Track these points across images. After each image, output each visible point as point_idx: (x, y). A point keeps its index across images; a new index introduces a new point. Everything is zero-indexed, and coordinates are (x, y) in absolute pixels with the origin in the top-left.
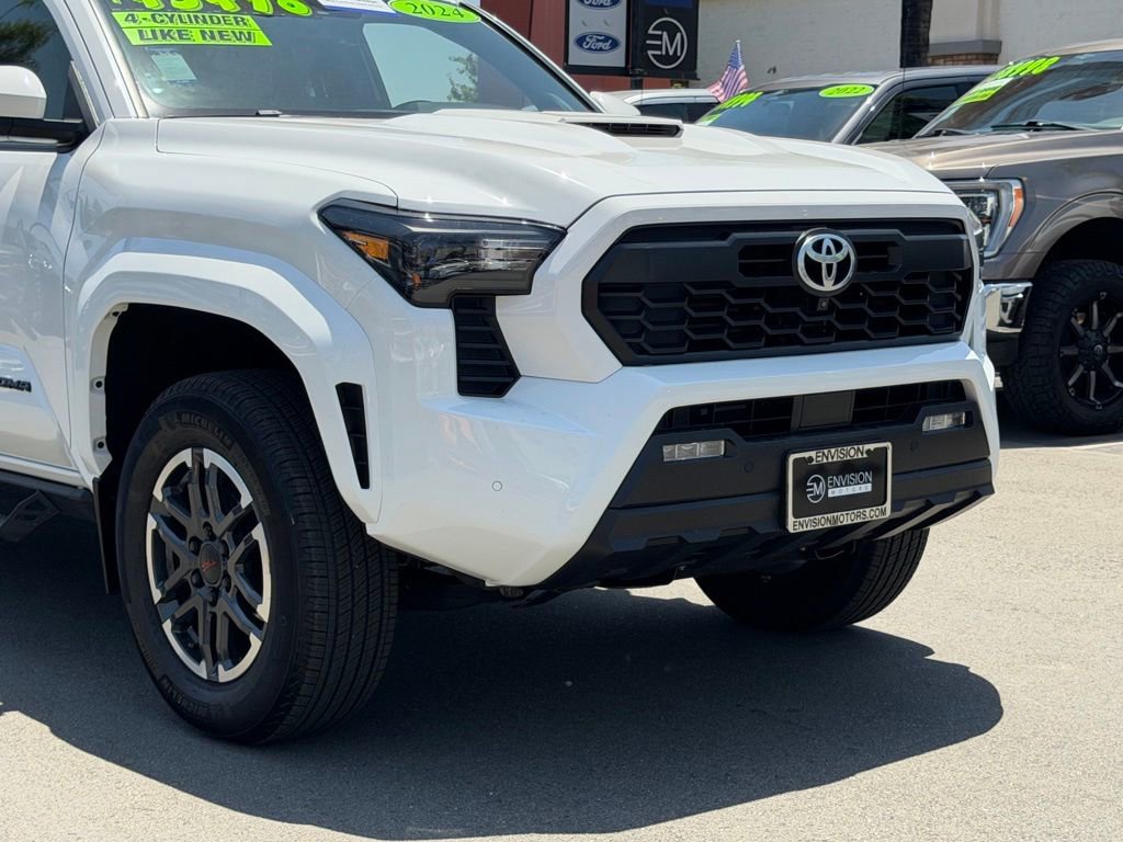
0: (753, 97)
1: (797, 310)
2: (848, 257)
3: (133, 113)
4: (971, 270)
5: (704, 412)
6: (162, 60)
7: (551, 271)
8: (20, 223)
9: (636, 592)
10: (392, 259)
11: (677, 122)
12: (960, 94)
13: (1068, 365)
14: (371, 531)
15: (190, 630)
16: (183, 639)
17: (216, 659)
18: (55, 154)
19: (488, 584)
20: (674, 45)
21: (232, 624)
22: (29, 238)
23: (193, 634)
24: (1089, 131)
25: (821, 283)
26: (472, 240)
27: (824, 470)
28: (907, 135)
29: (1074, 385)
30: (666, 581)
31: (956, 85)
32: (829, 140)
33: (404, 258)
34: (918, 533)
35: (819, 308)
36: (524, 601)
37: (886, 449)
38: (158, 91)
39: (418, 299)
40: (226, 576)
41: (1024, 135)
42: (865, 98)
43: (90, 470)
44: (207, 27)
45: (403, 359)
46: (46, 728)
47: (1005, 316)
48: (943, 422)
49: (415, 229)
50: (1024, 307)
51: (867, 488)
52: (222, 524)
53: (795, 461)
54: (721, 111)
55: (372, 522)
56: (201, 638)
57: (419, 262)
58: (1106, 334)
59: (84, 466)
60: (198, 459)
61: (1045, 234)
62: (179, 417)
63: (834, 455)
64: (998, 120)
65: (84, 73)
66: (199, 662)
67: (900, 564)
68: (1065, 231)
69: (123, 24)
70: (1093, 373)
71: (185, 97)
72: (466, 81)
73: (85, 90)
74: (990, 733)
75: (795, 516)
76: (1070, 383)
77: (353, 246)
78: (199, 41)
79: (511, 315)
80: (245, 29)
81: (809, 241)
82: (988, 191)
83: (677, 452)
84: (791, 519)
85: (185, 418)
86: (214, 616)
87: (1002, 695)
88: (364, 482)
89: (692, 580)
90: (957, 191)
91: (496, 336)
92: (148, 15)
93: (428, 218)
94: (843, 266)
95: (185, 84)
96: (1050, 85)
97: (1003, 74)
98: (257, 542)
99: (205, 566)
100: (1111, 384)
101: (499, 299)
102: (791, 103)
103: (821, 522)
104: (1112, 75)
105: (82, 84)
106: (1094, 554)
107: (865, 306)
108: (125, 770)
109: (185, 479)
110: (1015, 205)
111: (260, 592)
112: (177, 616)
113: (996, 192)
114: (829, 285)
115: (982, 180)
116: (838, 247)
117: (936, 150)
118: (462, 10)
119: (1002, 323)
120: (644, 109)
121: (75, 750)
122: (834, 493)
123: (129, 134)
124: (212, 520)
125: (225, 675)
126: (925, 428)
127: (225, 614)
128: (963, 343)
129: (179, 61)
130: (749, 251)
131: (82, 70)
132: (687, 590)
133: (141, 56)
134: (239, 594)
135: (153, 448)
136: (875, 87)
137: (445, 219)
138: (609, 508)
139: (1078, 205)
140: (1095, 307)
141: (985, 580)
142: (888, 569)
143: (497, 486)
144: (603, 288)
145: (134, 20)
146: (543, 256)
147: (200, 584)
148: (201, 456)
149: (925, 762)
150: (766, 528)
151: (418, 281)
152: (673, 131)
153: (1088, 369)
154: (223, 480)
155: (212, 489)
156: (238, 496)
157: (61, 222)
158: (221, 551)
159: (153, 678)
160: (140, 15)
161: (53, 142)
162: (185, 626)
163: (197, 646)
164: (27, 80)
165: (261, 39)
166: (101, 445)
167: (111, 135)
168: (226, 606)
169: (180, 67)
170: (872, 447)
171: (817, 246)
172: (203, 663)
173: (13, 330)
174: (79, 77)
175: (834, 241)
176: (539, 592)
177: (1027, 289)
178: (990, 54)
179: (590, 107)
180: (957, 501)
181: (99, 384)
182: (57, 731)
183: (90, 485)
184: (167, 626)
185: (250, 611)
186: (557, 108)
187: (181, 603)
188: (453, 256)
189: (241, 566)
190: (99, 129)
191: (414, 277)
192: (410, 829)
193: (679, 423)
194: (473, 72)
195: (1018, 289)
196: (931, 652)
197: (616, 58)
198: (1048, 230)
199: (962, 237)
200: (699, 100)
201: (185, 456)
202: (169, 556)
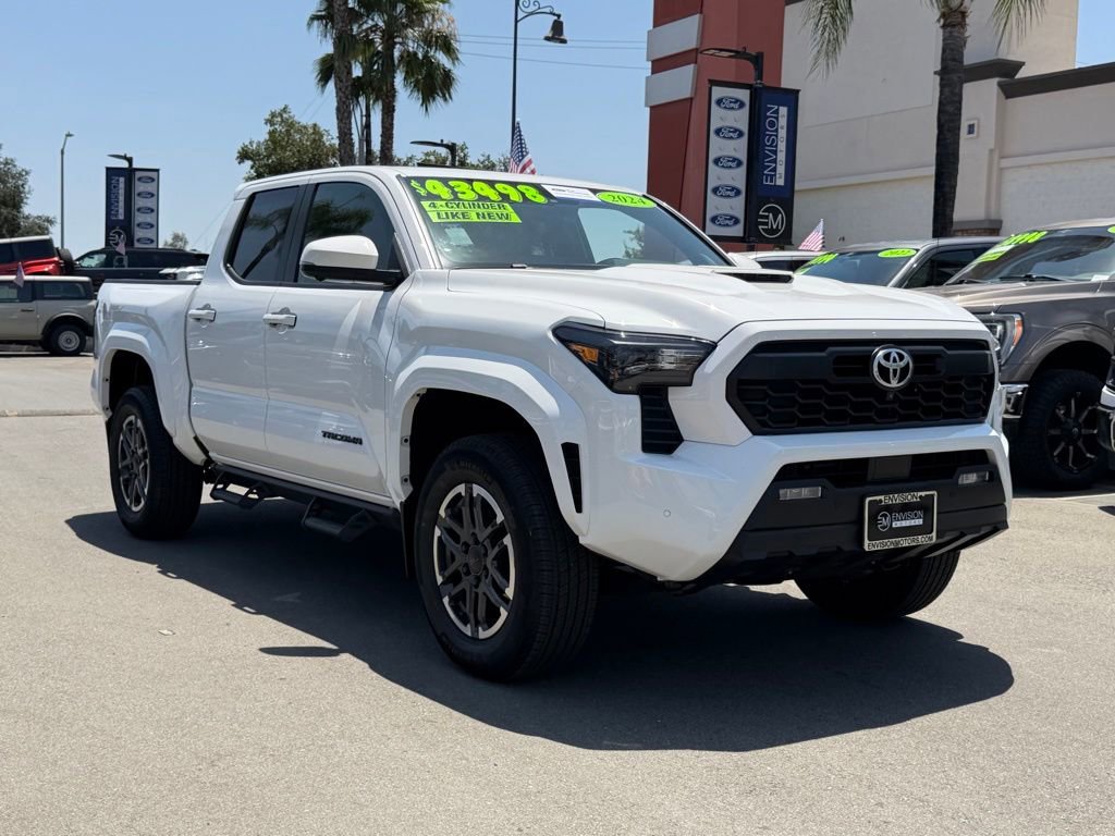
0: (832, 257)
1: (871, 399)
2: (908, 364)
3: (432, 266)
4: (993, 375)
5: (807, 467)
6: (452, 232)
7: (706, 370)
8: (360, 336)
9: (754, 588)
10: (600, 362)
11: (790, 273)
12: (976, 257)
13: (1054, 442)
14: (582, 541)
15: (461, 603)
16: (456, 609)
17: (477, 623)
18: (382, 292)
19: (659, 579)
20: (777, 222)
21: (488, 600)
22: (365, 346)
23: (463, 607)
24: (1069, 282)
25: (889, 382)
26: (653, 350)
27: (890, 509)
28: (939, 284)
29: (1058, 456)
30: (779, 582)
31: (973, 249)
32: (886, 285)
33: (608, 360)
34: (952, 554)
35: (888, 399)
36: (680, 592)
37: (933, 495)
38: (448, 250)
39: (618, 389)
40: (486, 568)
41: (1023, 284)
42: (910, 258)
43: (398, 496)
44: (480, 211)
45: (606, 428)
46: (366, 665)
47: (1009, 406)
48: (970, 479)
49: (616, 342)
50: (1023, 402)
51: (919, 522)
52: (483, 534)
53: (870, 502)
54: (810, 266)
55: (583, 535)
56: (468, 609)
57: (618, 364)
58: (1081, 420)
59: (394, 493)
60: (469, 491)
61: (1037, 351)
62: (458, 463)
63: (897, 499)
64: (1005, 273)
65: (403, 241)
66: (466, 625)
67: (939, 576)
68: (1051, 349)
69: (427, 209)
70: (1071, 448)
71: (465, 255)
72: (635, 246)
73: (403, 251)
74: (1005, 694)
75: (869, 540)
76: (1055, 454)
77: (576, 353)
78: (475, 219)
79: (678, 400)
80: (505, 212)
81: (881, 353)
82: (998, 321)
83: (788, 494)
84: (866, 542)
85: (462, 464)
86: (477, 594)
87: (1013, 669)
88: (579, 509)
89: (793, 581)
90: (984, 321)
91: (668, 414)
92: (443, 203)
93: (623, 335)
94: (905, 370)
95: (465, 247)
96: (1041, 250)
97: (1007, 242)
98: (506, 546)
99: (472, 561)
100: (1085, 455)
101: (670, 389)
102: (858, 261)
103: (888, 544)
104: (1083, 245)
105: (401, 247)
106: (1075, 573)
107: (919, 398)
108: (417, 695)
109: (460, 504)
110: (1018, 331)
111: (508, 580)
112: (453, 593)
113: (1003, 322)
114: (894, 384)
115: (993, 314)
116: (901, 357)
117: (961, 294)
118: (644, 200)
119: (1007, 412)
120: (764, 264)
121: (386, 681)
122: (896, 524)
123: (430, 279)
124: (477, 531)
125: (483, 634)
126: (960, 482)
127: (485, 594)
128: (987, 425)
129: (463, 233)
130: (840, 360)
131: (401, 237)
132: (790, 588)
133: (438, 229)
134: (494, 581)
135: (440, 483)
136: (917, 250)
137: (633, 335)
138: (742, 530)
139: (1060, 332)
140: (1073, 402)
141: (998, 588)
142: (930, 580)
143: (667, 514)
144: (741, 382)
145: (435, 207)
146: (701, 361)
147: (468, 573)
148: (471, 489)
149: (960, 712)
150: (848, 547)
151: (617, 376)
152: (787, 279)
153: (1068, 445)
154: (485, 505)
155: (478, 511)
156: (495, 516)
157: (385, 336)
158: (483, 551)
159: (437, 636)
160: (438, 203)
161: (381, 284)
162: (457, 602)
163: (465, 614)
164: (366, 244)
165: (515, 219)
166: (406, 480)
167: (418, 280)
168: (485, 587)
169: (462, 237)
170: (923, 494)
171: (887, 357)
172: (469, 626)
173: (353, 405)
174: (399, 243)
175: (898, 353)
176: (692, 585)
177: (1025, 388)
178: (994, 228)
179: (728, 263)
180: (982, 532)
181: (406, 441)
182: (373, 667)
183: (398, 506)
184: (446, 600)
185: (501, 592)
186: (707, 263)
187: (455, 585)
188: (640, 360)
189: (495, 562)
190: (411, 276)
191: (615, 374)
192: (605, 742)
193: (790, 474)
194: (639, 239)
195: (1018, 388)
196: (961, 637)
197: (737, 231)
198: (1041, 348)
199: (988, 352)
200: (794, 259)
201: (461, 489)
202: (448, 554)
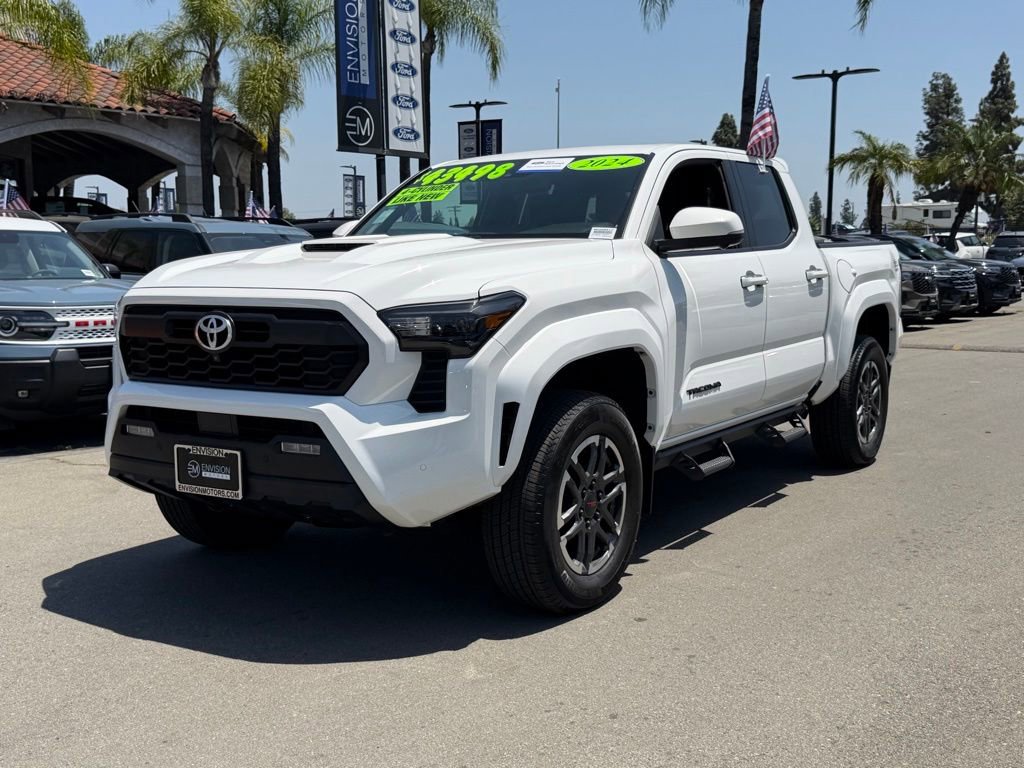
1: (204, 359)
2: (227, 328)
25: (208, 345)
27: (201, 459)
37: (236, 455)
51: (227, 477)
53: (179, 448)
63: (204, 451)
75: (180, 482)
81: (202, 319)
84: (177, 483)
94: (223, 335)
103: (196, 490)
114: (213, 346)
116: (220, 323)
122: (205, 474)
126: (282, 449)
170: (229, 452)
171: (207, 322)
175: (217, 320)
